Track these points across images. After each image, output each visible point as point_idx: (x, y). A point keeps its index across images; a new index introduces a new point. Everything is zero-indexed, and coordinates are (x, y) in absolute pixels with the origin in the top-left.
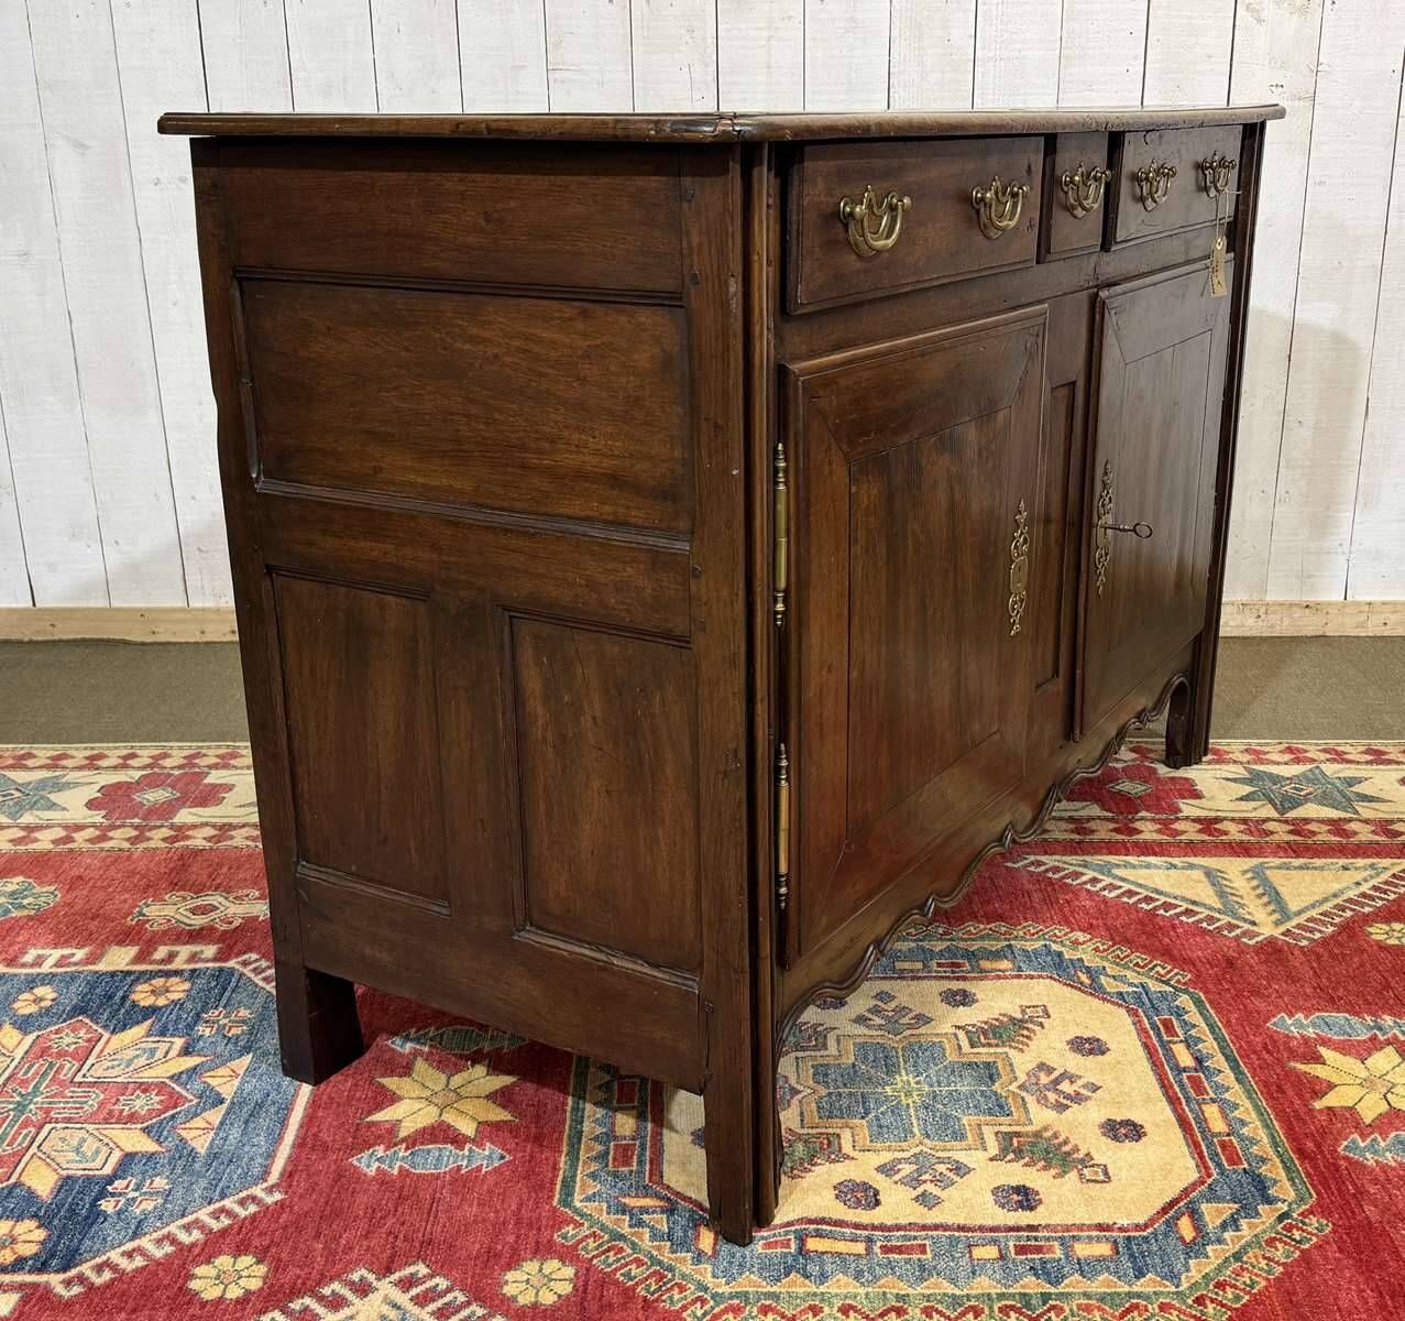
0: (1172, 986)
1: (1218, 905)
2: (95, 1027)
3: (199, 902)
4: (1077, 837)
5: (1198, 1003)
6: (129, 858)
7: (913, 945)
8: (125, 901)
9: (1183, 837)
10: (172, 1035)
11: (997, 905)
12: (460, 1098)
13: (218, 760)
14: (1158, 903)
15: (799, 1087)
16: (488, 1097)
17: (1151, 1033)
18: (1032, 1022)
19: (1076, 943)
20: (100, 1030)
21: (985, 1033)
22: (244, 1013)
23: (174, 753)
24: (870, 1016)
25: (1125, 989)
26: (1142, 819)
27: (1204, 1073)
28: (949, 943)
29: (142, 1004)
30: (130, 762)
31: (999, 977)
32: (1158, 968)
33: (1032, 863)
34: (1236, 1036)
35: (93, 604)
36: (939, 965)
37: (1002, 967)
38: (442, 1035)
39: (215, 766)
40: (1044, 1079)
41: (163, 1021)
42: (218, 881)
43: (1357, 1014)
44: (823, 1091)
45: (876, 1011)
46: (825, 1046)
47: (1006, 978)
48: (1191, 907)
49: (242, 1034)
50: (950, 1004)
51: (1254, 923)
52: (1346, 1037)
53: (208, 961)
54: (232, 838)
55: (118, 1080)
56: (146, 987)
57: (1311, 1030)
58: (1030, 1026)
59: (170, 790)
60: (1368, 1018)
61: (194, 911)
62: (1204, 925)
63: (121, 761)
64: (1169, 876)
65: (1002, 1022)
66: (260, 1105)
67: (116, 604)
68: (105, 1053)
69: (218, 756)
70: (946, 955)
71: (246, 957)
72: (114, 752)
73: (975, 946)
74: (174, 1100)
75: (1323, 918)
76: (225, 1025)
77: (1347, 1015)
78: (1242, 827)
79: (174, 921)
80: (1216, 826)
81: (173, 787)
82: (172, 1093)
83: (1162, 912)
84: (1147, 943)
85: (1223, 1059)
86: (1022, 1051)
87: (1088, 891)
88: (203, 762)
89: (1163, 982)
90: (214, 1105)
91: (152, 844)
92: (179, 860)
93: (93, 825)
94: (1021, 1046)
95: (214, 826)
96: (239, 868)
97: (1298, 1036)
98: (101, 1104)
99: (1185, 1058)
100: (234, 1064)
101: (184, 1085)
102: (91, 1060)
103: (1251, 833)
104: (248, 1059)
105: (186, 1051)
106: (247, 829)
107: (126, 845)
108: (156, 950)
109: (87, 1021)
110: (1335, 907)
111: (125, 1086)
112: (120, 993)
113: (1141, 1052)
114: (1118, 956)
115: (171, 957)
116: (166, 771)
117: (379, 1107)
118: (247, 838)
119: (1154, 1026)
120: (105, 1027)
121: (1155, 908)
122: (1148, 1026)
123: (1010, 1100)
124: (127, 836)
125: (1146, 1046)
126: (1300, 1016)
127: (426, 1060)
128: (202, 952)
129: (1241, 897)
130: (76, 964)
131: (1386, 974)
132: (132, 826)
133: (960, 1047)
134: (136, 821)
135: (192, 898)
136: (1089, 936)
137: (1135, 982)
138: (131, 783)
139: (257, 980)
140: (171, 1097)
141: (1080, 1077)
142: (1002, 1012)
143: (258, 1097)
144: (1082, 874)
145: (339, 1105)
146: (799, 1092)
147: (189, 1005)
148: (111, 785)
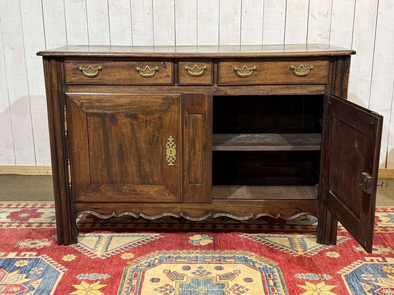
0: (273, 266)
1: (290, 247)
2: (5, 271)
3: (33, 242)
4: (258, 229)
5: (278, 270)
6: (16, 231)
7: (211, 255)
8: (15, 241)
9: (285, 230)
10: (23, 274)
11: (234, 246)
12: (92, 289)
13: (41, 206)
14: (274, 246)
15: (175, 289)
16: (99, 290)
17: (265, 277)
18: (236, 274)
19: (252, 255)
20: (6, 272)
21: (224, 277)
22: (42, 269)
23: (30, 204)
24: (196, 272)
25: (261, 267)
26: (276, 225)
27: (275, 287)
28: (219, 255)
29: (17, 266)
30: (18, 206)
31: (230, 263)
32: (271, 262)
33: (245, 236)
34: (285, 278)
35: (11, 165)
36: (216, 260)
37: (231, 261)
38: (89, 276)
39: (40, 208)
40: (236, 288)
41: (22, 270)
42: (38, 237)
43: (317, 274)
44: (181, 289)
45: (198, 271)
46: (183, 279)
47: (232, 263)
48: (282, 247)
49: (41, 273)
50: (216, 269)
51: (297, 251)
52: (313, 279)
53: (34, 256)
54: (42, 226)
55: (10, 284)
56: (18, 262)
57: (305, 277)
58: (235, 275)
59: (28, 213)
60: (320, 275)
61: (31, 244)
62: (285, 251)
63: (16, 206)
64: (279, 239)
65: (228, 274)
66: (43, 290)
67: (17, 165)
68: (7, 277)
69: (40, 205)
70: (218, 258)
71: (43, 255)
72: (14, 204)
73: (226, 256)
74: (23, 289)
75: (315, 250)
76: (37, 271)
77: (315, 274)
78: (301, 227)
79: (26, 246)
80: (295, 227)
81: (29, 213)
82: (23, 287)
83: (275, 248)
84: (269, 256)
85: (281, 283)
86: (232, 281)
87: (258, 243)
88: (37, 207)
89: (271, 265)
90: (32, 290)
91: (22, 227)
92: (29, 231)
93: (8, 222)
94: (232, 280)
95: (38, 223)
96: (44, 233)
97: (301, 279)
98: (6, 289)
99: (271, 283)
100: (38, 281)
101: (26, 285)
102: (4, 279)
103: (303, 229)
104: (41, 279)
105: (26, 277)
106: (46, 224)
107: (16, 227)
108: (21, 253)
109: (3, 270)
110: (319, 247)
111: (12, 285)
112: (12, 263)
113: (261, 282)
114: (261, 259)
115: (25, 255)
116: (27, 209)
117: (72, 291)
118: (46, 226)
119: (266, 276)
120: (7, 271)
121: (273, 247)
122: (264, 276)
123: (226, 292)
124: (16, 225)
125: (263, 280)
126: (303, 274)
127: (85, 281)
128: (33, 254)
129: (296, 245)
130: (1, 256)
131: (327, 264)
132: (18, 223)
133: (217, 280)
134: (19, 221)
135: (31, 241)
136: (255, 254)
137: (264, 265)
138: (18, 212)
139: (46, 261)
140: (22, 288)
141: (245, 287)
142: (229, 272)
143: (43, 288)
144: (257, 238)
145: (62, 291)
146: (175, 290)
147: (28, 267)
148: (13, 212)
